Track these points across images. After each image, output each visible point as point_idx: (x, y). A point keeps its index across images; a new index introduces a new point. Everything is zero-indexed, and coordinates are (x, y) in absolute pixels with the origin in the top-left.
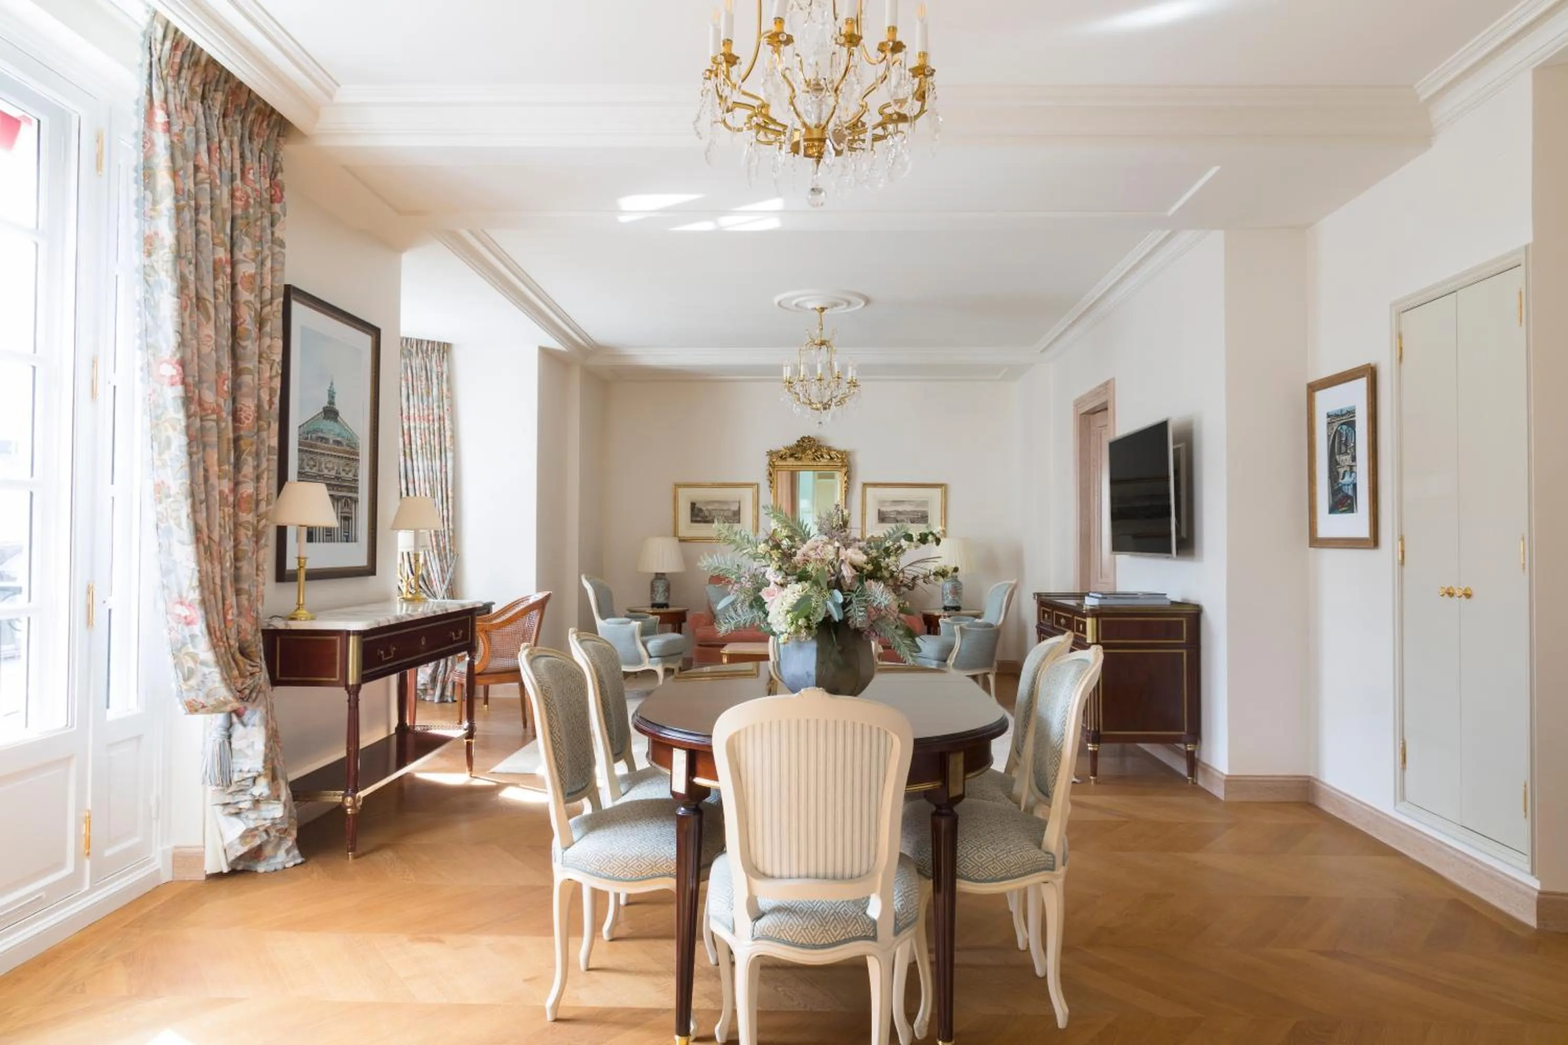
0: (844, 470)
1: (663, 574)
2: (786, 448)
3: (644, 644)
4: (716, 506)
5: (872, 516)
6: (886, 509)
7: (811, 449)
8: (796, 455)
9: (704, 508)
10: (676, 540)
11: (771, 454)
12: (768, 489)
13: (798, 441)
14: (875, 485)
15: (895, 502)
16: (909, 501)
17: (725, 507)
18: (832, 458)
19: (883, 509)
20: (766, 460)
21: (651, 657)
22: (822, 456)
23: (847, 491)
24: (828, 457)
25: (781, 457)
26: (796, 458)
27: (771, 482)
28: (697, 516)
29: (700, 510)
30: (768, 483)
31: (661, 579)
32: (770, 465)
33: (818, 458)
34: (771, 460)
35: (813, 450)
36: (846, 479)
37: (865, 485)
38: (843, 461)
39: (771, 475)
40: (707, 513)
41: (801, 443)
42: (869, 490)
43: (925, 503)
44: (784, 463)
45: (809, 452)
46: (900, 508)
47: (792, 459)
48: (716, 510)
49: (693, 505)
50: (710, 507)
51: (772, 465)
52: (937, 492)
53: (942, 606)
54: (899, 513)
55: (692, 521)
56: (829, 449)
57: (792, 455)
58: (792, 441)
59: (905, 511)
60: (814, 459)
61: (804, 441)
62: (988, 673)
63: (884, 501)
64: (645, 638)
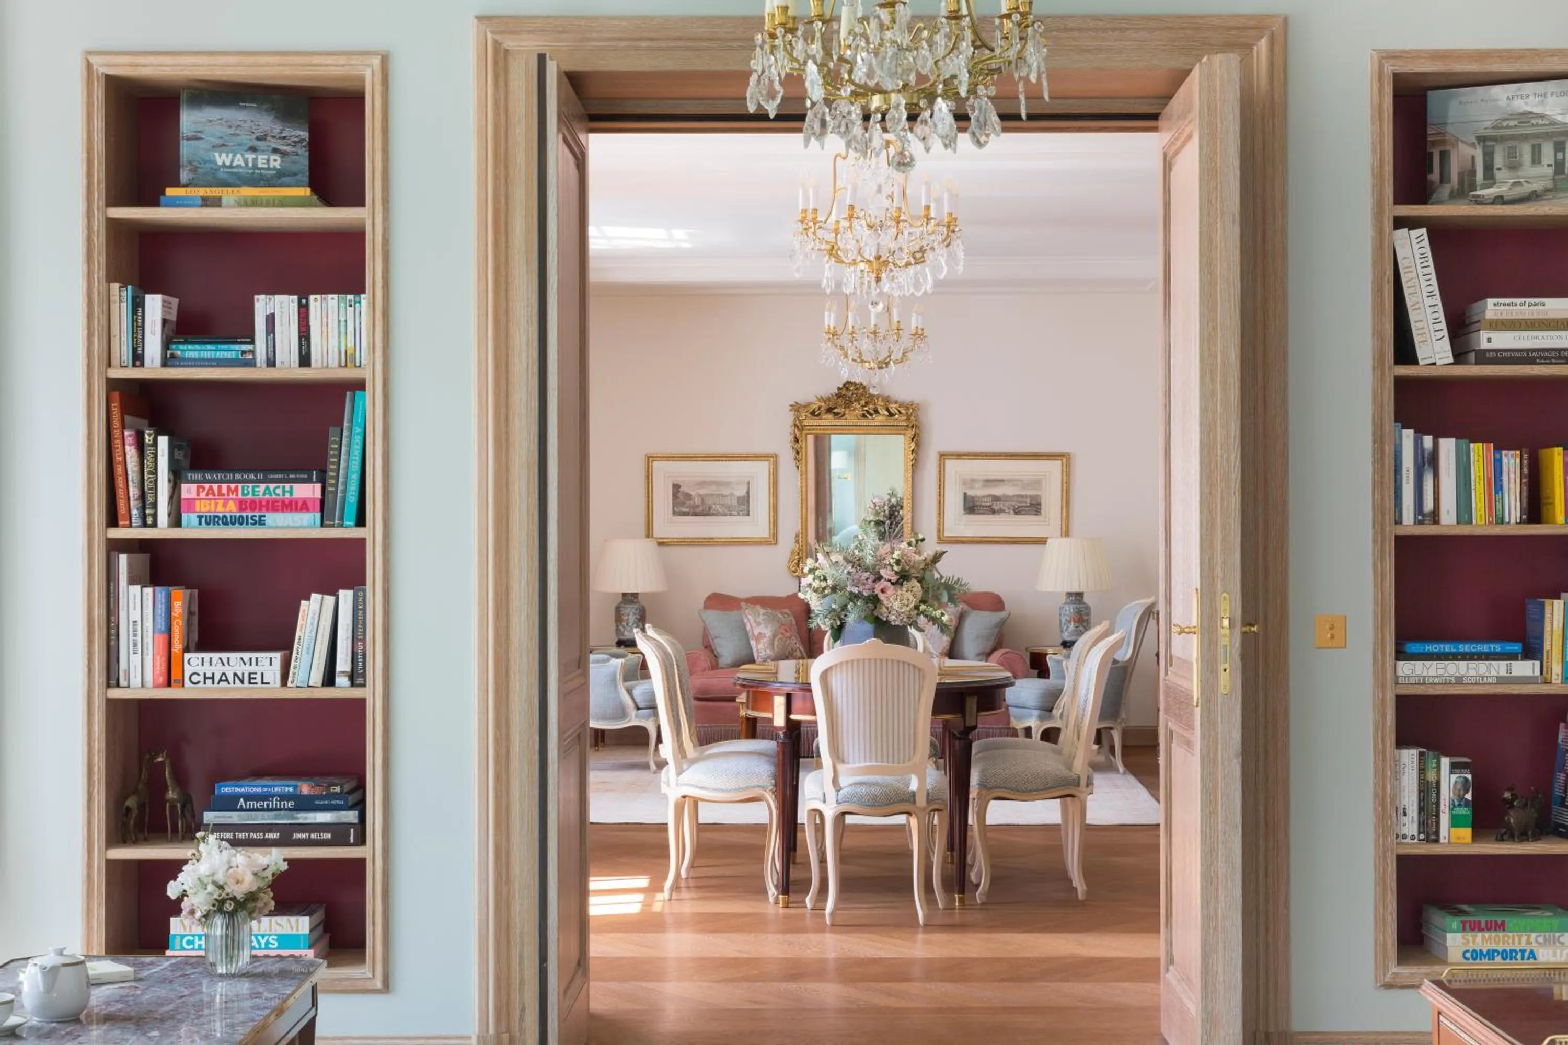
0: (911, 433)
1: (635, 595)
2: (821, 399)
3: (629, 691)
4: (712, 490)
5: (954, 502)
6: (978, 492)
7: (858, 400)
8: (835, 411)
9: (693, 493)
10: (650, 544)
11: (796, 408)
12: (793, 464)
13: (839, 389)
14: (959, 456)
15: (989, 482)
16: (1010, 481)
17: (726, 491)
18: (891, 415)
19: (971, 493)
20: (789, 418)
21: (638, 709)
22: (876, 411)
23: (915, 465)
24: (886, 413)
25: (813, 413)
26: (836, 414)
27: (798, 453)
28: (683, 504)
29: (688, 496)
30: (793, 454)
31: (632, 602)
32: (796, 426)
33: (871, 415)
34: (797, 418)
35: (863, 402)
36: (913, 446)
37: (943, 456)
38: (908, 419)
39: (797, 440)
40: (697, 501)
41: (844, 392)
42: (950, 464)
43: (1037, 483)
44: (816, 422)
45: (856, 405)
46: (998, 491)
47: (830, 416)
48: (712, 495)
49: (676, 487)
50: (703, 492)
51: (798, 426)
52: (1055, 467)
53: (1061, 641)
54: (996, 498)
55: (674, 513)
56: (887, 400)
57: (829, 410)
58: (830, 388)
59: (1004, 496)
60: (864, 416)
61: (847, 389)
62: (1111, 728)
63: (973, 481)
64: (628, 684)
